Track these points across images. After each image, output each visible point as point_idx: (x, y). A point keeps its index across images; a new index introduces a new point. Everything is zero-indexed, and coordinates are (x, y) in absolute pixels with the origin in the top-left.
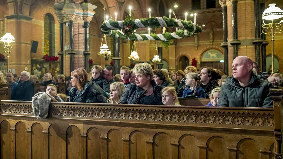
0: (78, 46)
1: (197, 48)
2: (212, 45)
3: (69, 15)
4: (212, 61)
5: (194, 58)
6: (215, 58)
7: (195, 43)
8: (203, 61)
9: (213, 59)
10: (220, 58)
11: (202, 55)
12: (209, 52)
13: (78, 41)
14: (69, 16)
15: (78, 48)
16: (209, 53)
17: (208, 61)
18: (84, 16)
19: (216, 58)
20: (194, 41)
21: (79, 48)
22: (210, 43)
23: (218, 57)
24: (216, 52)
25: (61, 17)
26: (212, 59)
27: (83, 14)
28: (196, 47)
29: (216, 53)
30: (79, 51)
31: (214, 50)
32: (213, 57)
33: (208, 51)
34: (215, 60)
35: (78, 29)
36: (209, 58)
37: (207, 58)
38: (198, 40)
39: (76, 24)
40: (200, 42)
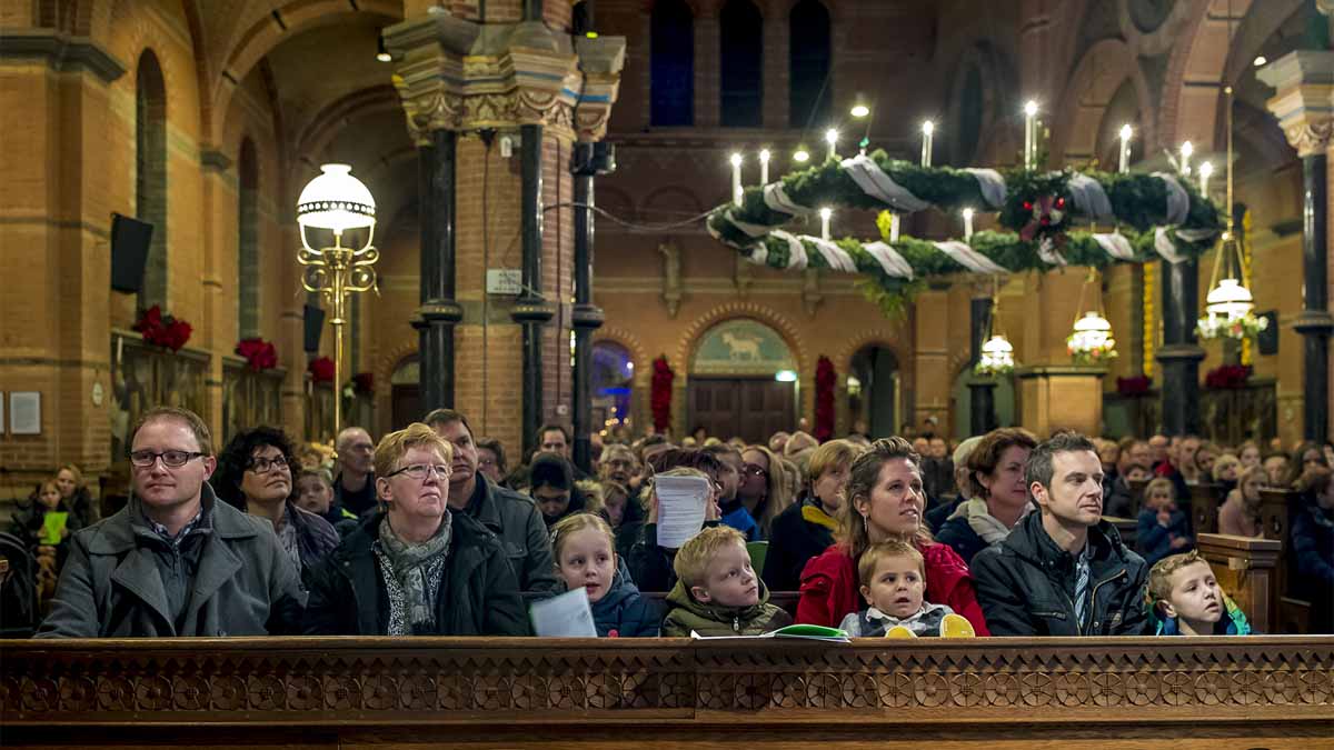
0: (554, 276)
1: (672, 311)
2: (746, 299)
3: (532, 95)
4: (741, 372)
5: (657, 355)
6: (755, 359)
7: (664, 286)
8: (697, 371)
9: (745, 363)
10: (774, 363)
11: (694, 343)
12: (727, 331)
13: (555, 249)
14: (532, 100)
15: (554, 285)
16: (728, 338)
17: (719, 371)
18: (582, 105)
19: (760, 362)
20: (664, 275)
21: (558, 290)
22: (735, 291)
23: (767, 358)
24: (758, 334)
25: (455, 95)
26: (738, 362)
27: (580, 98)
28: (671, 304)
29: (761, 340)
30: (561, 305)
31: (750, 322)
32: (745, 356)
33: (726, 326)
34: (752, 372)
35: (554, 178)
36: (728, 358)
37: (719, 358)
38: (683, 272)
39: (549, 146)
40: (689, 280)
